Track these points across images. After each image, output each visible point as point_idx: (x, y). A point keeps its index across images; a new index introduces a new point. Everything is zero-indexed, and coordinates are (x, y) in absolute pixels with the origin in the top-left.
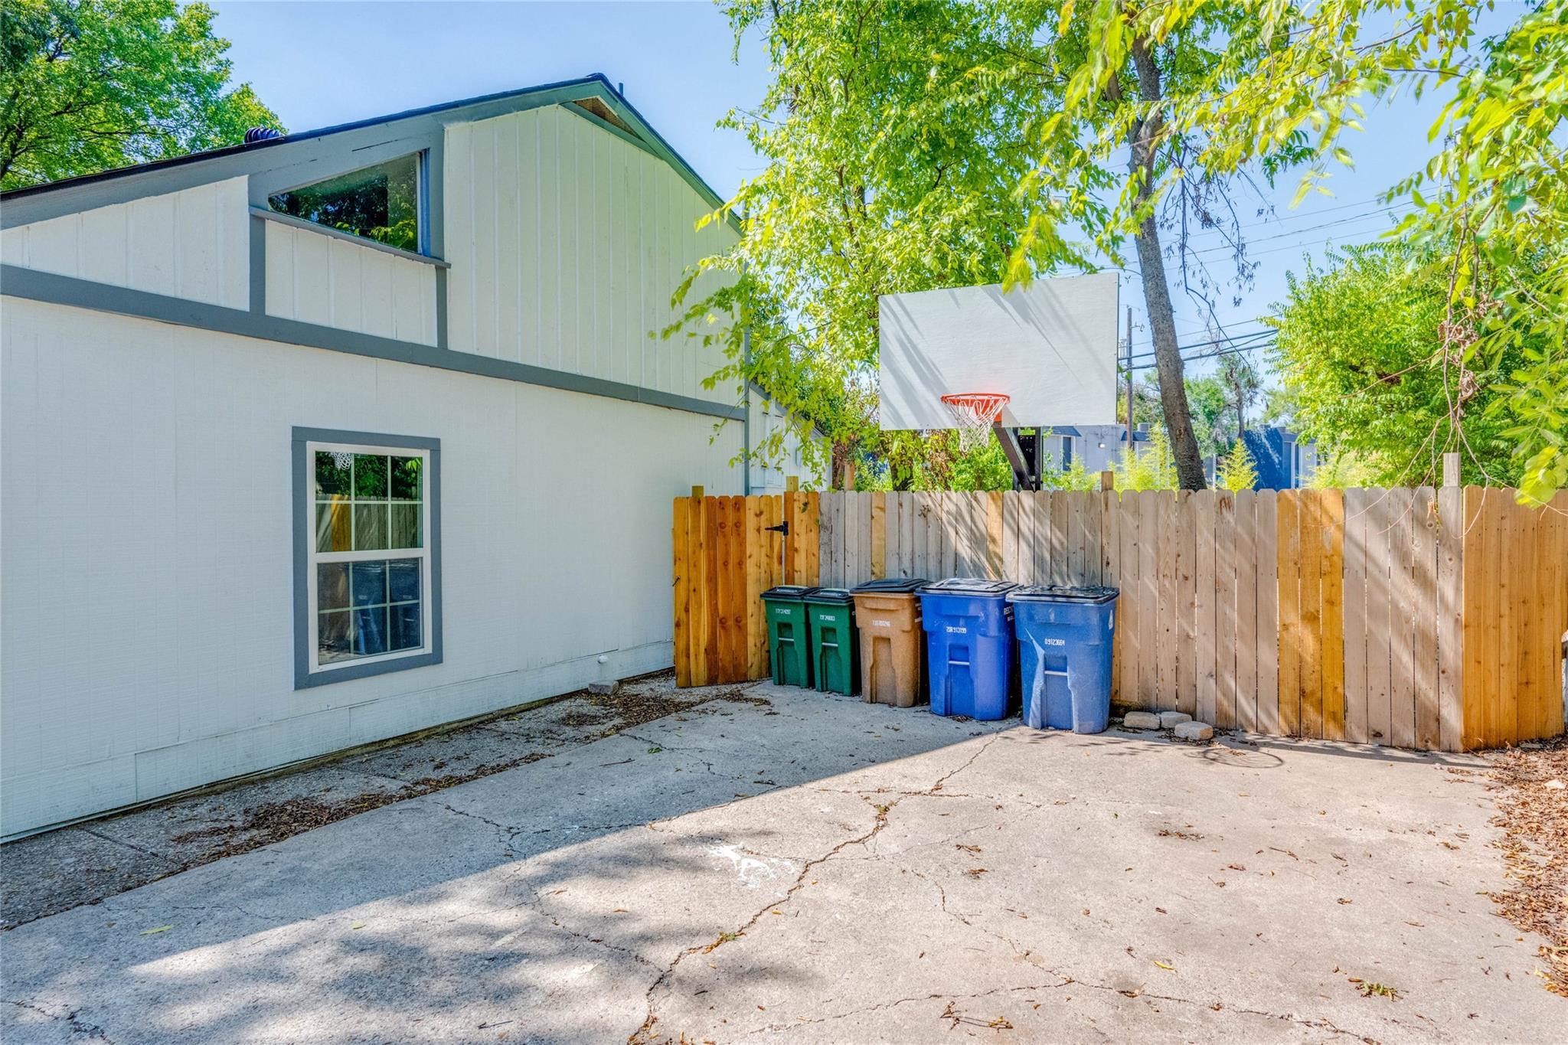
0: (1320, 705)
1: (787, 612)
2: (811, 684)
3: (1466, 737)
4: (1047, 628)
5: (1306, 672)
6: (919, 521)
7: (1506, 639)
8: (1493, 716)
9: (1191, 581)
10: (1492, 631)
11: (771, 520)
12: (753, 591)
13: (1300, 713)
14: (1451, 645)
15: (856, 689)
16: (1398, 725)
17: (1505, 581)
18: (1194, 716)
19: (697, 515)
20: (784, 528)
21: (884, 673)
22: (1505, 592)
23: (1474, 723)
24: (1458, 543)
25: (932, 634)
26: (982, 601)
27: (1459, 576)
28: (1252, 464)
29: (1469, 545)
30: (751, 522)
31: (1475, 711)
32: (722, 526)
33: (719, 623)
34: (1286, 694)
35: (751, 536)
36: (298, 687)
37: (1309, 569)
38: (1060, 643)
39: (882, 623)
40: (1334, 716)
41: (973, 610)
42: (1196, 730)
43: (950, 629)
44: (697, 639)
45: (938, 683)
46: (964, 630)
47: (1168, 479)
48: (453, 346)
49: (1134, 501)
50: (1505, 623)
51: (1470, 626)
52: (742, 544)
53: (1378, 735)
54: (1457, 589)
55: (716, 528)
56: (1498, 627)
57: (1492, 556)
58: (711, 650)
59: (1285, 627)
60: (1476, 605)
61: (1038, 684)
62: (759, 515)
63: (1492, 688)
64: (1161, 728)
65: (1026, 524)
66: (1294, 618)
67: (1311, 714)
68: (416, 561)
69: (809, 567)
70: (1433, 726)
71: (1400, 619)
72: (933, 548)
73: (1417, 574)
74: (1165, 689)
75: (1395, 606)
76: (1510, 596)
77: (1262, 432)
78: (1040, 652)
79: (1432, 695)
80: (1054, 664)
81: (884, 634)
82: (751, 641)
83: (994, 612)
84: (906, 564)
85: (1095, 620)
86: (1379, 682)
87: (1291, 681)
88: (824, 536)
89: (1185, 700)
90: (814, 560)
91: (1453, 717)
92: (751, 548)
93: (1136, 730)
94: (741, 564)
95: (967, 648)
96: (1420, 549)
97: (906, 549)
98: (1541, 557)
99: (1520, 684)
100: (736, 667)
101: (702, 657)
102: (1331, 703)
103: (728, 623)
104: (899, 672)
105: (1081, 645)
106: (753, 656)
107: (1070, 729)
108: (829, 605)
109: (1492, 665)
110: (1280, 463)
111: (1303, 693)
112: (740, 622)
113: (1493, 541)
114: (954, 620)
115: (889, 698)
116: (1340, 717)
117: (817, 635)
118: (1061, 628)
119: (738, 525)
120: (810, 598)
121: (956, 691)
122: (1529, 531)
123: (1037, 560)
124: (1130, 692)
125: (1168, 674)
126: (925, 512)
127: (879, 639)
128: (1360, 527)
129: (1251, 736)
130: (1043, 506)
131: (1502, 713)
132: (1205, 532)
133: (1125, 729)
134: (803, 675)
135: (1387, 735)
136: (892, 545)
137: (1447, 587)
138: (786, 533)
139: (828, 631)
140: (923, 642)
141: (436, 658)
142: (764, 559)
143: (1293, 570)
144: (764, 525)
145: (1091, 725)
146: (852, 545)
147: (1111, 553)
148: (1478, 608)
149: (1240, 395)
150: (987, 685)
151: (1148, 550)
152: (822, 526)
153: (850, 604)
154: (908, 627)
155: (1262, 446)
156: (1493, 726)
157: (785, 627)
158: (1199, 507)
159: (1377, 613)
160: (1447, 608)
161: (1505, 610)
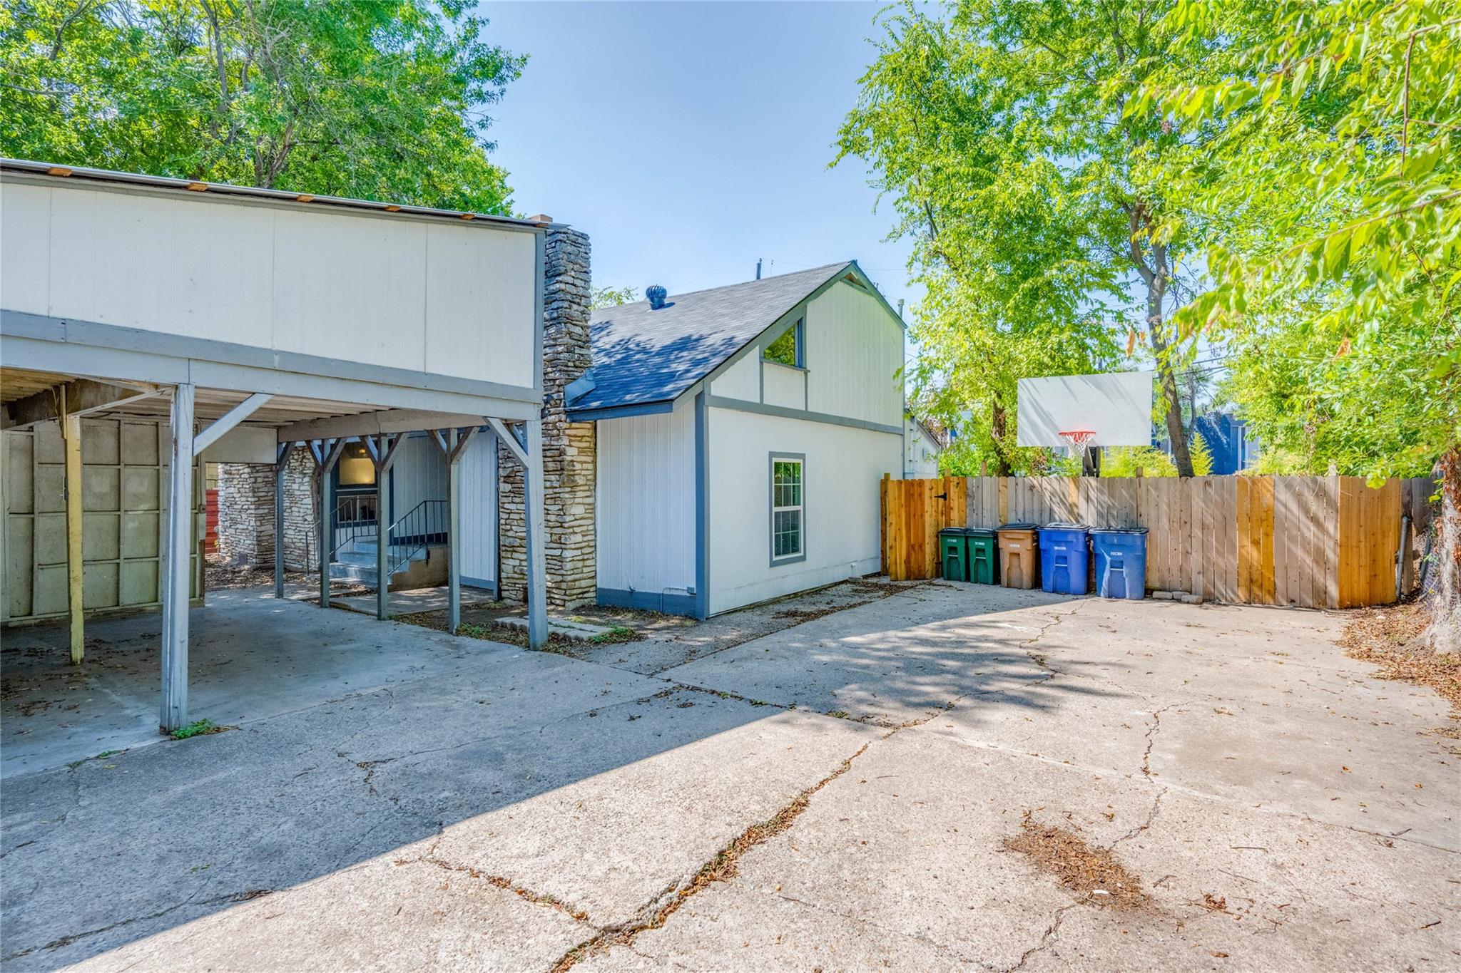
0: (1261, 587)
1: (955, 541)
2: (968, 579)
3: (1341, 601)
4: (1113, 547)
5: (1254, 570)
6: (1028, 494)
7: (1363, 553)
8: (1355, 591)
9: (1189, 524)
10: (1355, 549)
11: (937, 492)
12: (929, 531)
13: (1250, 591)
14: (1332, 556)
15: (997, 580)
16: (1304, 596)
17: (1362, 524)
18: (1191, 593)
19: (900, 489)
20: (944, 497)
21: (1015, 572)
22: (1362, 529)
23: (1345, 595)
24: (1336, 503)
25: (1044, 551)
26: (1076, 533)
27: (1336, 521)
28: (1208, 451)
29: (1342, 505)
30: (927, 493)
31: (1345, 589)
32: (913, 495)
33: (911, 547)
34: (1242, 581)
35: (927, 500)
36: (771, 566)
37: (1255, 518)
38: (1120, 554)
39: (1014, 546)
40: (1269, 592)
41: (1070, 538)
42: (1193, 598)
43: (1056, 548)
44: (900, 555)
45: (1048, 576)
46: (1064, 548)
47: (1173, 471)
48: (809, 410)
49: (1156, 482)
50: (1362, 545)
51: (1344, 546)
52: (923, 504)
53: (1293, 601)
54: (1336, 527)
55: (909, 496)
56: (1358, 547)
57: (1355, 511)
58: (908, 561)
59: (1242, 547)
60: (1346, 535)
61: (1107, 575)
62: (931, 489)
63: (1356, 578)
64: (1173, 599)
65: (1093, 495)
66: (1247, 543)
67: (1256, 590)
68: (798, 512)
69: (960, 517)
70: (1323, 596)
71: (1305, 544)
72: (1036, 507)
73: (1314, 520)
74: (1174, 579)
75: (1302, 536)
76: (1365, 531)
77: (1212, 418)
78: (1108, 559)
79: (1322, 580)
80: (1115, 565)
81: (1016, 551)
82: (927, 558)
83: (1081, 538)
84: (1020, 516)
85: (1139, 543)
86: (1293, 575)
87: (1245, 575)
88: (969, 501)
89: (1186, 585)
90: (963, 514)
91: (1333, 590)
92: (927, 507)
93: (1160, 599)
94: (922, 516)
95: (1066, 558)
96: (1314, 506)
97: (1020, 508)
98: (1383, 512)
99: (1371, 576)
100: (919, 571)
101: (903, 565)
102: (1267, 585)
103: (915, 547)
104: (1024, 571)
105: (1131, 555)
106: (929, 566)
107: (1124, 597)
108: (980, 536)
109: (1355, 566)
110: (1228, 443)
111: (1251, 581)
112: (921, 546)
113: (1356, 503)
114: (1058, 543)
115: (1017, 585)
116: (1273, 593)
117: (972, 552)
118: (1120, 547)
119: (921, 495)
120: (967, 535)
121: (1059, 580)
122: (1376, 498)
123: (1100, 514)
124: (1154, 581)
125: (1175, 572)
126: (1032, 487)
127: (1012, 554)
128: (1284, 495)
129: (1224, 602)
130: (1103, 485)
131: (1360, 589)
132: (1197, 499)
133: (1154, 599)
134: (963, 575)
135: (1298, 601)
136: (1012, 505)
137: (1330, 526)
138: (945, 499)
139: (980, 551)
140: (1038, 556)
141: (803, 558)
142: (934, 513)
143: (1246, 518)
144: (934, 495)
145: (1136, 595)
146: (987, 506)
147: (1143, 510)
148: (1347, 537)
149: (1192, 388)
150: (1076, 576)
151: (1165, 507)
152: (967, 495)
153: (995, 536)
154: (1030, 548)
155: (1212, 429)
156: (1356, 596)
157: (953, 549)
158: (1193, 485)
159: (1292, 539)
160: (1330, 536)
161: (1362, 538)
